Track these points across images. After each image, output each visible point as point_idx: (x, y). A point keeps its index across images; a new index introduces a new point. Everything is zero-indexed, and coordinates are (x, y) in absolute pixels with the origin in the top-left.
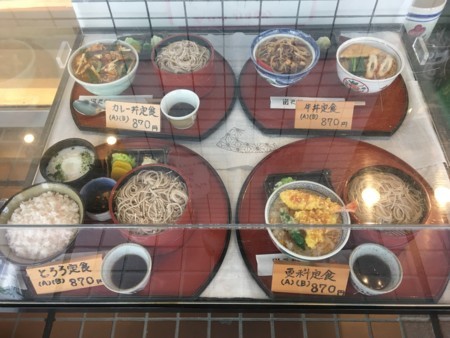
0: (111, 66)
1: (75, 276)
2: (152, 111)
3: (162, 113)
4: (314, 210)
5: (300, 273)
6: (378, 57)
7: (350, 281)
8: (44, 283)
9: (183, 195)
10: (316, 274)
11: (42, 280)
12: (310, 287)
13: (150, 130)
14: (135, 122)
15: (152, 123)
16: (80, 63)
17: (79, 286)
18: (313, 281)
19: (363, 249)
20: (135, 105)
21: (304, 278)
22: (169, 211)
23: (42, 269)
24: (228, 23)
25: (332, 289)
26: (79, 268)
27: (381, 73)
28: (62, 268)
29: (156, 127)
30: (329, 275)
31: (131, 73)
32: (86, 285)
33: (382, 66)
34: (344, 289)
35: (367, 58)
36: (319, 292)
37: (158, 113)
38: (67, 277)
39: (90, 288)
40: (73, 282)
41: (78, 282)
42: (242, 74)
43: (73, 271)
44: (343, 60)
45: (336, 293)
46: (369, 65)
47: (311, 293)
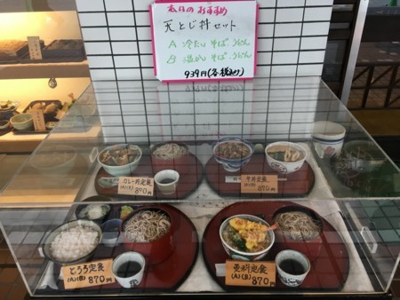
0: (125, 157)
1: (93, 274)
2: (149, 183)
3: (155, 183)
4: (251, 230)
5: (243, 268)
6: (291, 152)
7: (277, 274)
8: (72, 279)
9: (168, 223)
10: (254, 269)
11: (71, 276)
12: (252, 280)
13: (146, 194)
14: (137, 190)
15: (148, 190)
16: (105, 156)
17: (94, 284)
18: (253, 274)
19: (285, 254)
20: (137, 178)
21: (246, 272)
22: (158, 232)
23: (72, 267)
24: (199, 138)
25: (266, 281)
26: (97, 268)
27: (293, 159)
28: (85, 267)
29: (150, 193)
30: (263, 269)
31: (136, 161)
32: (99, 283)
33: (294, 156)
34: (274, 280)
35: (284, 152)
36: (258, 285)
37: (152, 183)
38: (87, 276)
39: (102, 286)
40: (91, 279)
41: (94, 280)
42: (207, 164)
43: (92, 270)
44: (269, 153)
45: (269, 285)
46: (285, 156)
47: (252, 285)
